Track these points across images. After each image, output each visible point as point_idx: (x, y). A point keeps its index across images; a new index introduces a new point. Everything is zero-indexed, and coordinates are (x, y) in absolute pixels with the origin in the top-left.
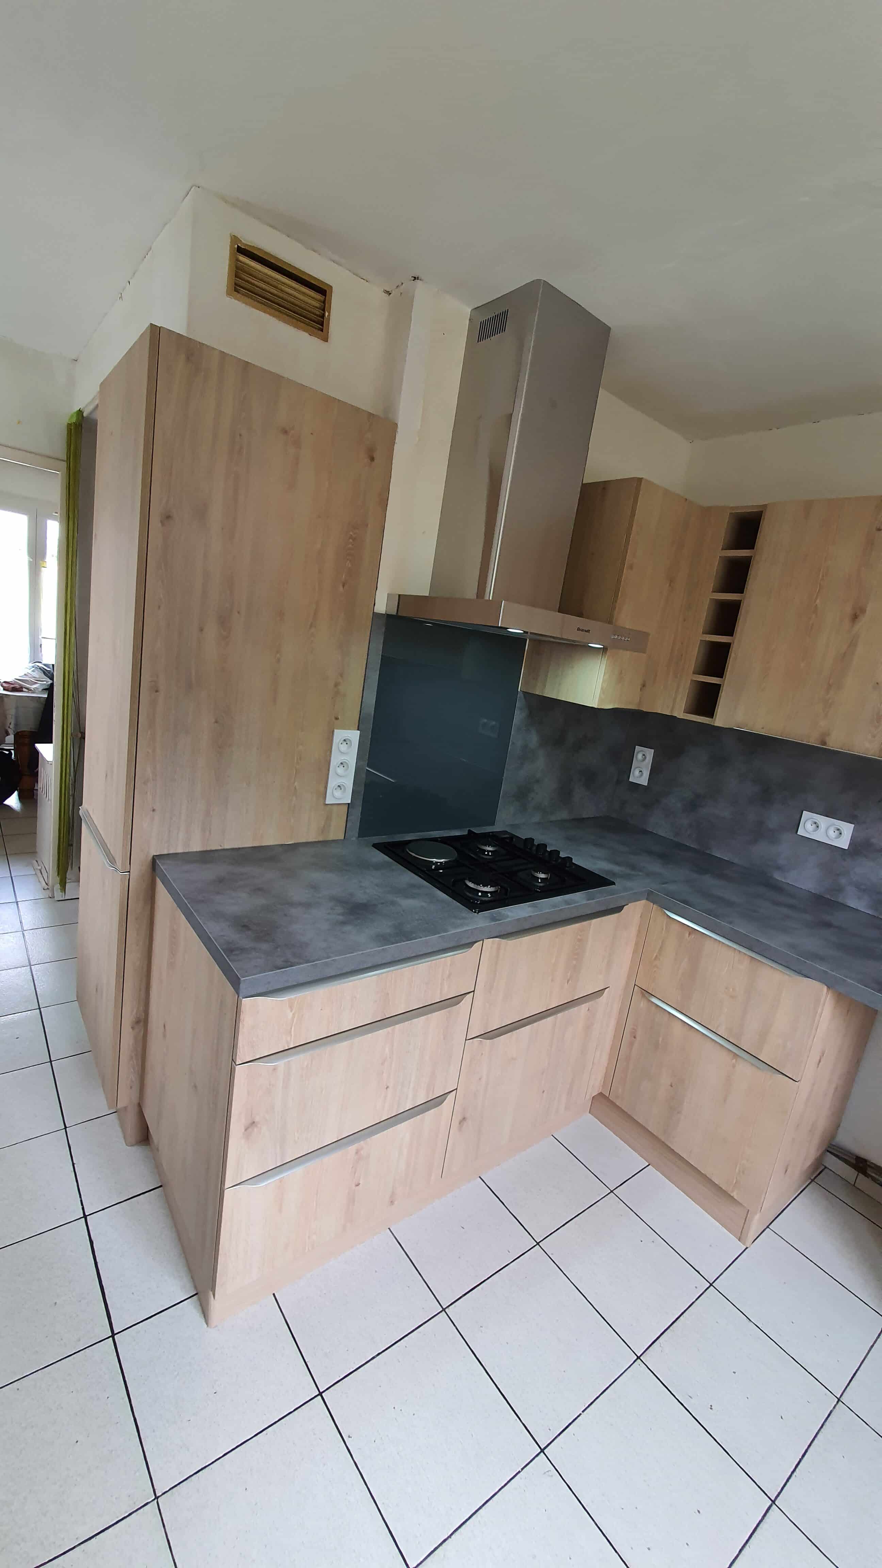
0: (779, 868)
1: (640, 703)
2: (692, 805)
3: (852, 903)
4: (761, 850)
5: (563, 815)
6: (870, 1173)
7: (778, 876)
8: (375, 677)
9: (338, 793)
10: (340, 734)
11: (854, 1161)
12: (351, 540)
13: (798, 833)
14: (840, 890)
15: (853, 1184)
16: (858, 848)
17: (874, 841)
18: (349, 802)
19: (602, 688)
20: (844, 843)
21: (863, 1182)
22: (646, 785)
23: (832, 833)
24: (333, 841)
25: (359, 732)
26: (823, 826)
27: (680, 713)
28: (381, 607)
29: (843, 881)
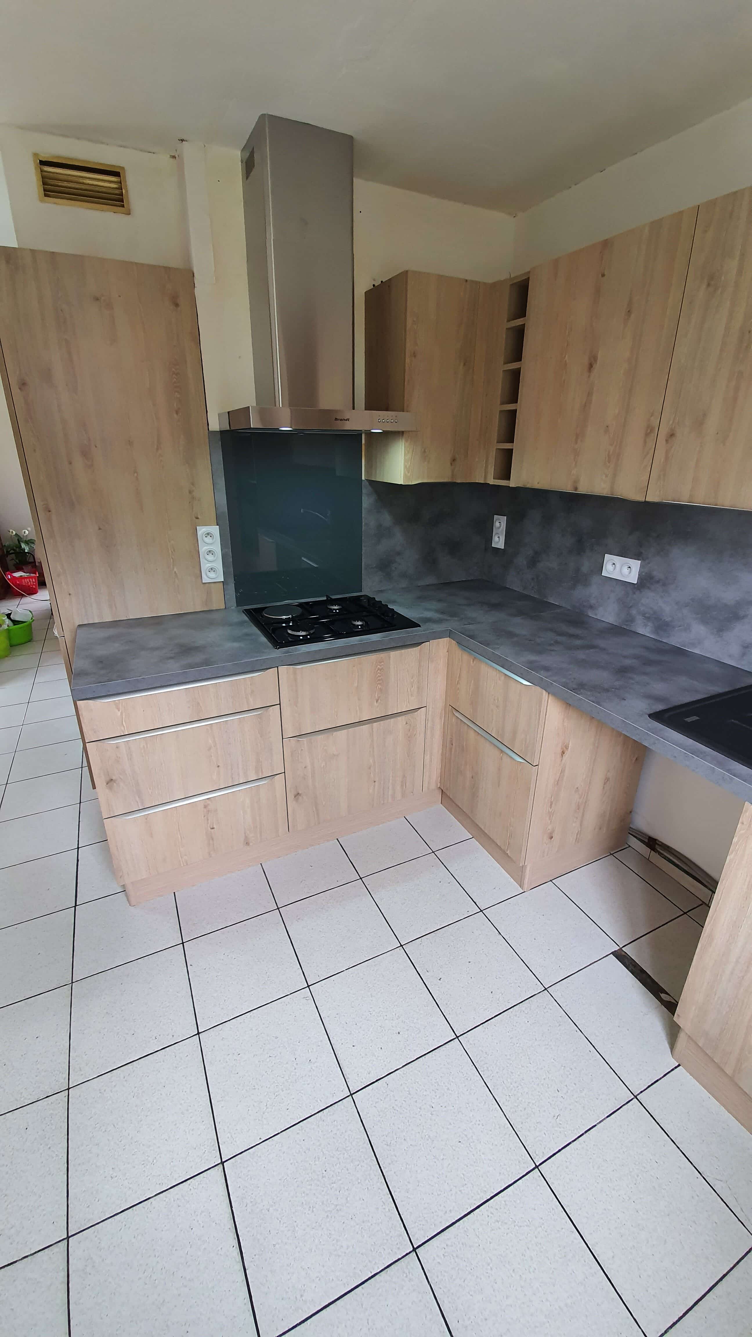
0: (591, 607)
1: (453, 475)
2: (533, 562)
3: (641, 630)
4: (579, 593)
5: (430, 580)
6: (658, 849)
7: (590, 614)
8: (222, 483)
9: (212, 575)
10: (201, 530)
11: (646, 841)
12: (174, 376)
13: (602, 575)
14: (631, 620)
15: (648, 858)
16: (645, 581)
17: (655, 573)
18: (223, 580)
19: (405, 467)
20: (633, 578)
21: (655, 857)
22: (503, 548)
23: (625, 570)
24: (217, 610)
25: (218, 526)
26: (618, 566)
27: (491, 481)
28: (215, 426)
29: (634, 612)
